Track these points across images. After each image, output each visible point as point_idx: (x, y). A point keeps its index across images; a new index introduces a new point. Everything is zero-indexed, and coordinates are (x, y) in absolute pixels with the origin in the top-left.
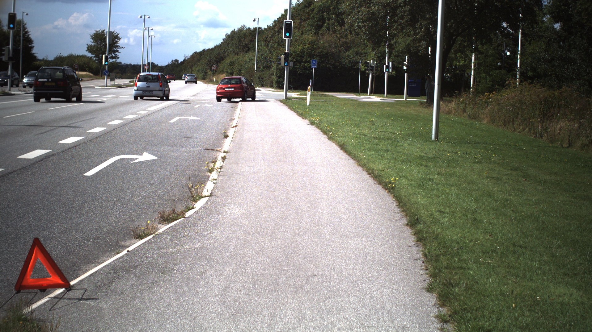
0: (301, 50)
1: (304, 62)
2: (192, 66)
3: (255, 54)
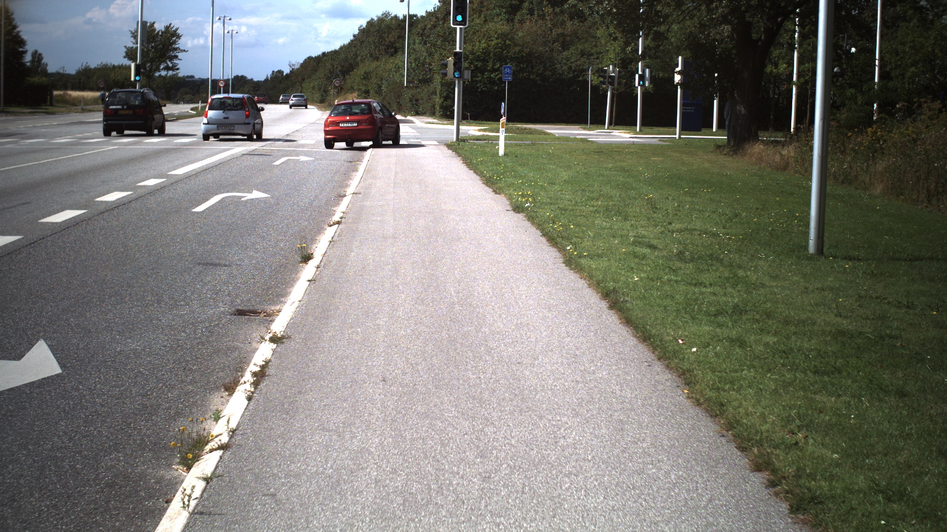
0: (483, 49)
1: (489, 71)
2: (303, 79)
3: (405, 57)
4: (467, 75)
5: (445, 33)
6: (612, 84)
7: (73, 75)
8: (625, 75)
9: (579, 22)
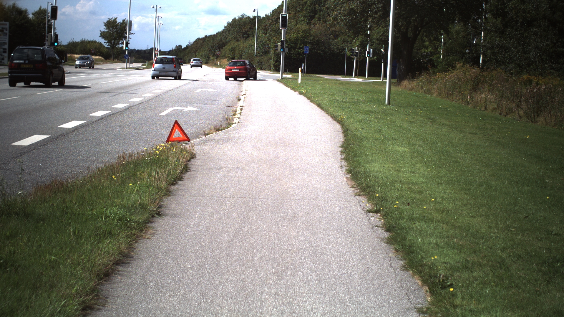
0: (295, 38)
1: (298, 48)
2: (196, 51)
3: (255, 40)
4: (287, 50)
8: (362, 52)
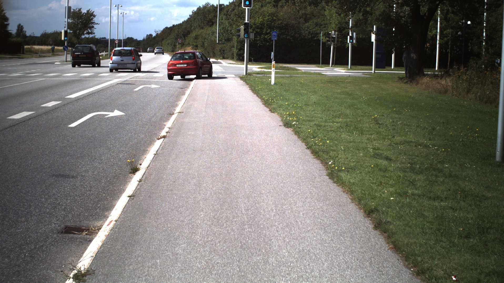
0: (261, 22)
1: (264, 34)
2: (163, 39)
3: (217, 27)
4: (252, 36)
5: (239, 13)
6: (333, 41)
7: (38, 37)
8: (341, 37)
9: (314, 7)
